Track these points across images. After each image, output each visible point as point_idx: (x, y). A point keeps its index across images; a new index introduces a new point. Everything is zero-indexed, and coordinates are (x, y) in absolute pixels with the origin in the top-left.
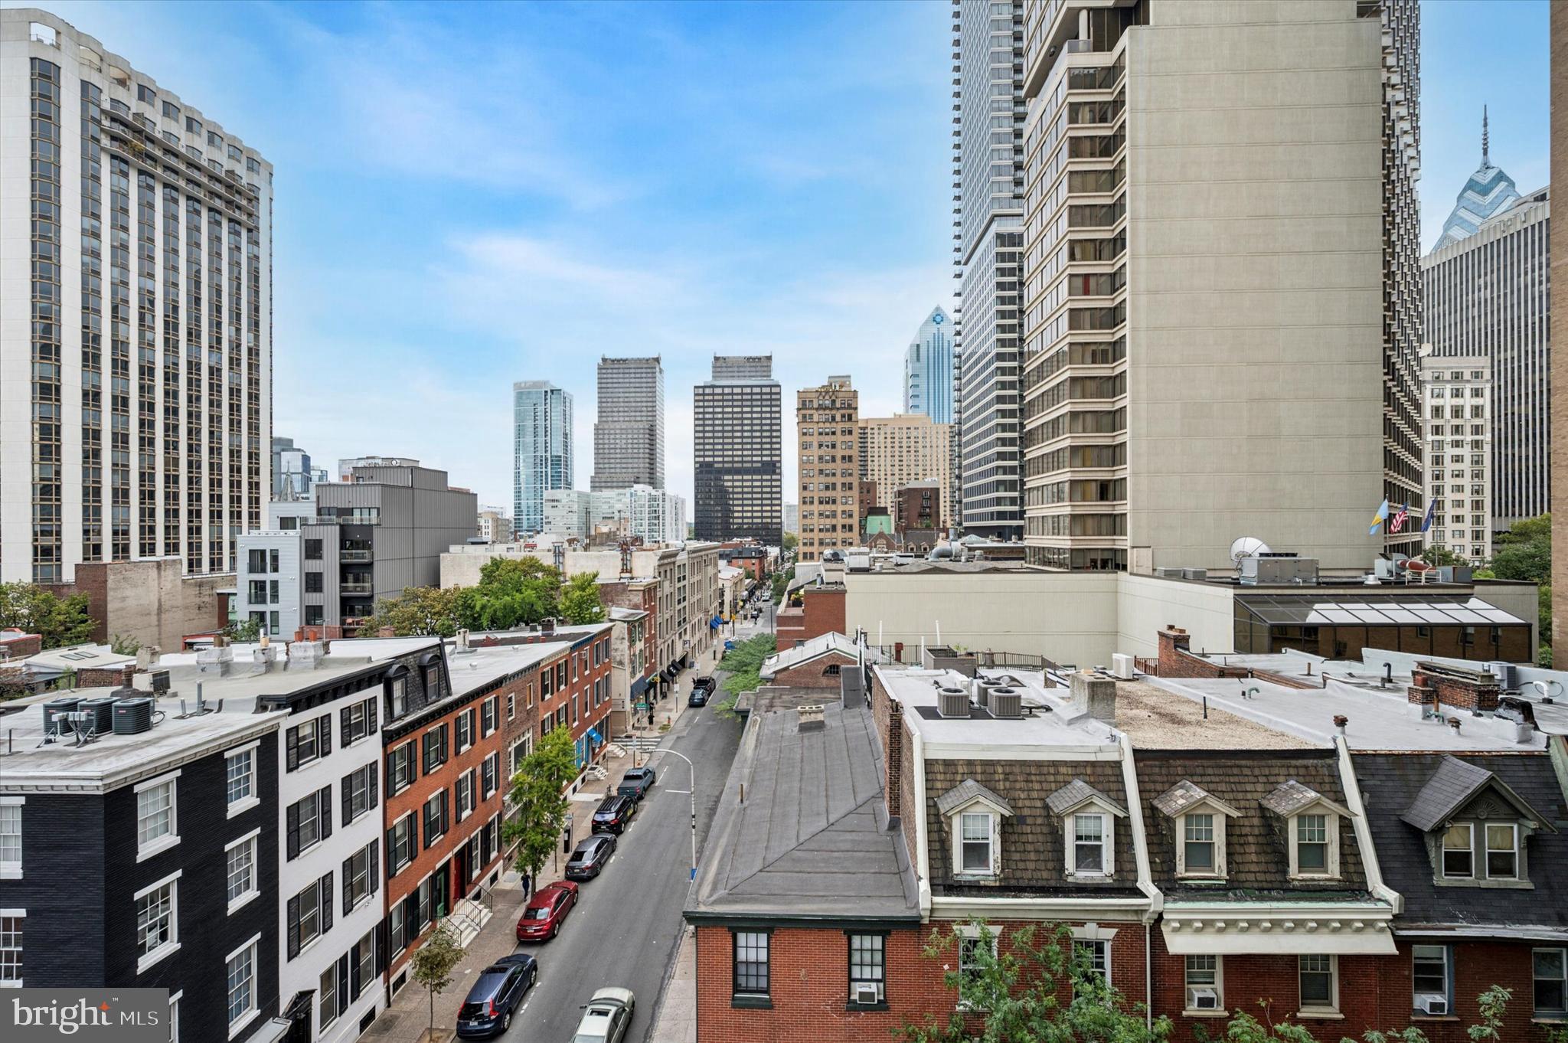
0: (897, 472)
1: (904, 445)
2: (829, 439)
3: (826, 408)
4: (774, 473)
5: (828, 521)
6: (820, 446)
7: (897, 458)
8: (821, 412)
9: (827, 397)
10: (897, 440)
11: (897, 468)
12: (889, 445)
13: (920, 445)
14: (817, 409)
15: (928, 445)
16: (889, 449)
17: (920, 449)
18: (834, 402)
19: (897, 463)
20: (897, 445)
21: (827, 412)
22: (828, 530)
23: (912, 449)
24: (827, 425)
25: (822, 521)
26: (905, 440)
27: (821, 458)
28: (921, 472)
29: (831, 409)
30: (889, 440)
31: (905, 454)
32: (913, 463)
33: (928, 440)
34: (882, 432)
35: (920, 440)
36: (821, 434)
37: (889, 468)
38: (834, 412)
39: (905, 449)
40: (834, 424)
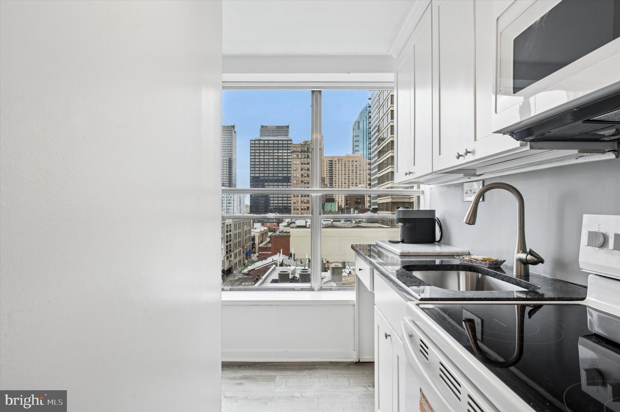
0: (347, 182)
1: (351, 169)
2: (306, 166)
3: (304, 152)
4: (289, 182)
5: (305, 205)
6: (302, 169)
7: (347, 175)
8: (303, 154)
9: (305, 147)
10: (347, 167)
11: (347, 180)
12: (343, 169)
13: (358, 169)
14: (301, 152)
15: (362, 169)
16: (343, 171)
17: (358, 171)
18: (308, 149)
19: (347, 178)
20: (347, 169)
21: (306, 153)
22: (305, 209)
23: (354, 171)
24: (306, 160)
25: (303, 205)
26: (351, 167)
27: (302, 175)
28: (358, 182)
29: (307, 152)
30: (343, 167)
31: (351, 173)
32: (354, 178)
33: (362, 167)
34: (340, 163)
35: (358, 167)
36: (302, 164)
37: (343, 180)
38: (308, 154)
39: (351, 171)
40: (308, 159)
